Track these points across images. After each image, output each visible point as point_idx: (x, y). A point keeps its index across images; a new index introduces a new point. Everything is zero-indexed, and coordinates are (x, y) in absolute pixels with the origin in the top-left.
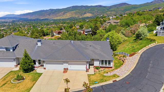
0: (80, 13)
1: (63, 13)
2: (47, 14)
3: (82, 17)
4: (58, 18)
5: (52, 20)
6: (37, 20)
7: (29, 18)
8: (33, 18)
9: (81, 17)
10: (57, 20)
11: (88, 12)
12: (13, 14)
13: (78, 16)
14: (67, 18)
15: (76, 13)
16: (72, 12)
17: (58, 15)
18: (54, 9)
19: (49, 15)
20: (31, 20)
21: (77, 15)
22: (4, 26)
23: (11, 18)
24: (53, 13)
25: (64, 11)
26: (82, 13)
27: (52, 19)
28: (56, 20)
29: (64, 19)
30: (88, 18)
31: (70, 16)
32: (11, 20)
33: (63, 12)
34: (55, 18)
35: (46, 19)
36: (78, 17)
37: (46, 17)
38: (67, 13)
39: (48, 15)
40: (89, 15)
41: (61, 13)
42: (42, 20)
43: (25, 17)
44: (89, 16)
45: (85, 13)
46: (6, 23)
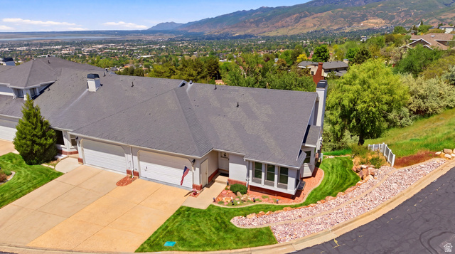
0: (345, 17)
1: (296, 19)
2: (251, 23)
3: (350, 28)
4: (281, 32)
5: (263, 38)
6: (226, 36)
7: (207, 31)
8: (215, 31)
9: (348, 30)
10: (275, 38)
11: (375, 16)
12: (173, 23)
13: (339, 26)
14: (305, 31)
15: (333, 19)
16: (324, 14)
17: (280, 24)
18: (272, 8)
19: (257, 23)
20: (210, 38)
21: (336, 23)
22: (149, 51)
23: (165, 32)
24: (268, 19)
25: (299, 13)
26: (354, 18)
27: (262, 35)
28: (273, 37)
29: (294, 36)
30: (371, 31)
31: (315, 25)
32: (167, 37)
33: (295, 16)
34: (273, 34)
35: (245, 36)
36: (337, 30)
37: (249, 31)
38: (306, 19)
39: (253, 25)
40: (377, 23)
41: (288, 19)
42: (239, 37)
43: (196, 30)
44: (376, 27)
45: (364, 18)
46: (155, 43)
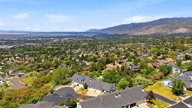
0: (169, 28)
1: (147, 28)
2: (127, 30)
3: (171, 32)
4: (140, 33)
5: (132, 36)
6: (116, 35)
7: (109, 33)
8: (113, 33)
9: (170, 33)
10: (137, 36)
11: (183, 27)
12: (95, 29)
13: (166, 31)
14: (150, 33)
15: (163, 28)
16: (159, 26)
17: (139, 30)
18: (136, 23)
19: (130, 29)
20: (110, 35)
21: (165, 30)
22: (86, 41)
23: (92, 33)
24: (135, 28)
25: (148, 26)
26: (173, 28)
27: (132, 34)
28: (136, 36)
29: (146, 35)
30: (180, 34)
31: (155, 31)
32: (93, 35)
33: (146, 27)
34: (136, 34)
35: (125, 35)
36: (165, 33)
37: (126, 33)
38: (151, 28)
39: (128, 30)
40: (183, 30)
41: (143, 28)
42: (121, 35)
43: (105, 32)
44: (183, 32)
45: (177, 28)
46: (88, 38)
